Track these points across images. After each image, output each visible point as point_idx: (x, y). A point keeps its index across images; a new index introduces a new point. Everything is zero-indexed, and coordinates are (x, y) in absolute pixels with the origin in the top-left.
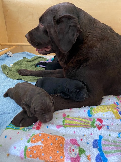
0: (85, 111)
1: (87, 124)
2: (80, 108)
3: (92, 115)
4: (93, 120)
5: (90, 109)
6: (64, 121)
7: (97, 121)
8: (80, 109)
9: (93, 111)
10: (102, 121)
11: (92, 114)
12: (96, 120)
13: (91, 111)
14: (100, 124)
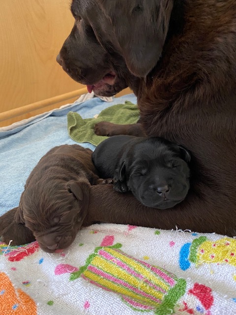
0: (172, 244)
1: (153, 291)
2: (162, 232)
3: (192, 265)
4: (176, 282)
5: (192, 241)
6: (92, 256)
7: (191, 291)
8: (157, 233)
9: (202, 251)
10: (212, 299)
11: (193, 260)
12: (190, 286)
13: (194, 251)
14: (199, 309)
